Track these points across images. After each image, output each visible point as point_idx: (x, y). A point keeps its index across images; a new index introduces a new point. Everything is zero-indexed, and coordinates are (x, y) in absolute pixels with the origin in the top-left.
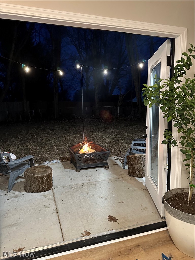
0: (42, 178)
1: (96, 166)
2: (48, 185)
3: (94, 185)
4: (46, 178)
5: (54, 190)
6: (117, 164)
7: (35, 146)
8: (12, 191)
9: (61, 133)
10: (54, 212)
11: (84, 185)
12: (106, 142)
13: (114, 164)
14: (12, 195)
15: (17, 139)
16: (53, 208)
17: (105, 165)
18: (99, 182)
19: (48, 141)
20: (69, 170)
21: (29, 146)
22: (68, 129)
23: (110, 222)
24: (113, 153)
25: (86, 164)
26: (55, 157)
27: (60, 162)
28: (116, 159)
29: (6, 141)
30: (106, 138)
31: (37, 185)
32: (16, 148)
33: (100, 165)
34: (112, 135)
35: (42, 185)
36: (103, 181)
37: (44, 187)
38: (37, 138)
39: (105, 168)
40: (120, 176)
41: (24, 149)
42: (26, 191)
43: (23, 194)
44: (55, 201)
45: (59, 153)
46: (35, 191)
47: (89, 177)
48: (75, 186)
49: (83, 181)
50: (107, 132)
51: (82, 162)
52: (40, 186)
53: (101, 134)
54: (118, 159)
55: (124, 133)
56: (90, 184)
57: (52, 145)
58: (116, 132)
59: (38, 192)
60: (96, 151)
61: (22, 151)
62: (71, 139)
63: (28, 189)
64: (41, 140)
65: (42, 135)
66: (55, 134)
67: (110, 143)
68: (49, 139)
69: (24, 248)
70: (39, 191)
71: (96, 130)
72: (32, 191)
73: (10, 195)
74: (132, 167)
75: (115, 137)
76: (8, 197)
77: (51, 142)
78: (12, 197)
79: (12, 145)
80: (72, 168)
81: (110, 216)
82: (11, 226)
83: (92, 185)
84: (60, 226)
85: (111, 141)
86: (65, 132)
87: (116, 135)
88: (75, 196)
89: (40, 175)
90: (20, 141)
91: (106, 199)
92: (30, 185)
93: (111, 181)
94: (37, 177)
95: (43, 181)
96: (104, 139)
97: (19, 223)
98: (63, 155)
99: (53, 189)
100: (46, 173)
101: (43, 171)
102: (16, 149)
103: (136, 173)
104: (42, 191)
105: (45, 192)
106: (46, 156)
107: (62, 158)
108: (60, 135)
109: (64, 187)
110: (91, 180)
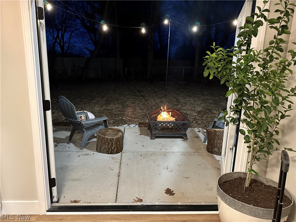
0: (111, 140)
1: (173, 136)
2: (117, 148)
3: (164, 155)
4: (115, 141)
5: (123, 154)
6: (199, 137)
7: (118, 108)
8: (85, 149)
9: (148, 96)
10: (116, 174)
11: (154, 153)
12: (195, 110)
13: (195, 137)
14: (84, 153)
15: (104, 99)
16: (116, 171)
17: (184, 137)
18: (171, 153)
19: (132, 104)
20: (144, 136)
21: (113, 106)
22: (157, 92)
23: (166, 194)
24: (200, 124)
25: (162, 132)
26: (134, 121)
27: (138, 127)
28: (199, 132)
29: (93, 99)
30: (197, 106)
31: (106, 147)
32: (100, 107)
33: (177, 136)
34: (205, 103)
35: (111, 147)
36: (175, 153)
37: (113, 150)
38: (123, 100)
39: (183, 140)
40: (197, 151)
41: (107, 109)
42: (97, 151)
43: (93, 154)
44: (120, 164)
45: (140, 117)
46: (105, 152)
47: (162, 146)
48: (144, 153)
49: (154, 150)
50: (201, 99)
51: (158, 130)
52: (109, 148)
53: (193, 101)
54: (202, 132)
55: (221, 102)
56: (160, 154)
57: (136, 108)
58: (211, 100)
59: (107, 154)
60: (175, 120)
61: (105, 111)
62: (157, 103)
63: (99, 150)
64: (126, 101)
65: (129, 96)
66: (141, 97)
67: (199, 112)
68: (134, 101)
69: (80, 201)
70: (109, 152)
71: (189, 95)
72: (102, 152)
73: (82, 152)
74: (211, 143)
75: (208, 106)
76: (80, 154)
77: (135, 105)
78: (83, 155)
79: (97, 104)
80: (147, 135)
81: (168, 189)
82: (75, 180)
83: (162, 155)
84: (117, 188)
85: (202, 109)
86: (153, 95)
87: (211, 104)
88: (141, 163)
89: (110, 137)
90: (106, 101)
91: (171, 171)
92: (101, 145)
93: (184, 154)
94: (107, 138)
95: (112, 143)
96: (193, 107)
97: (82, 179)
98: (144, 120)
99: (123, 152)
100: (116, 136)
101: (114, 134)
102: (100, 109)
103: (215, 149)
104: (111, 153)
105: (114, 154)
106: (127, 119)
107: (141, 123)
108: (146, 98)
109: (133, 152)
110: (163, 150)
